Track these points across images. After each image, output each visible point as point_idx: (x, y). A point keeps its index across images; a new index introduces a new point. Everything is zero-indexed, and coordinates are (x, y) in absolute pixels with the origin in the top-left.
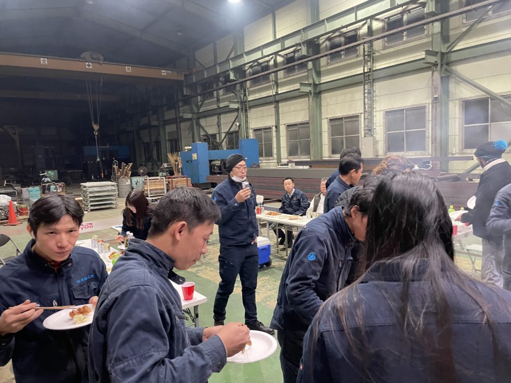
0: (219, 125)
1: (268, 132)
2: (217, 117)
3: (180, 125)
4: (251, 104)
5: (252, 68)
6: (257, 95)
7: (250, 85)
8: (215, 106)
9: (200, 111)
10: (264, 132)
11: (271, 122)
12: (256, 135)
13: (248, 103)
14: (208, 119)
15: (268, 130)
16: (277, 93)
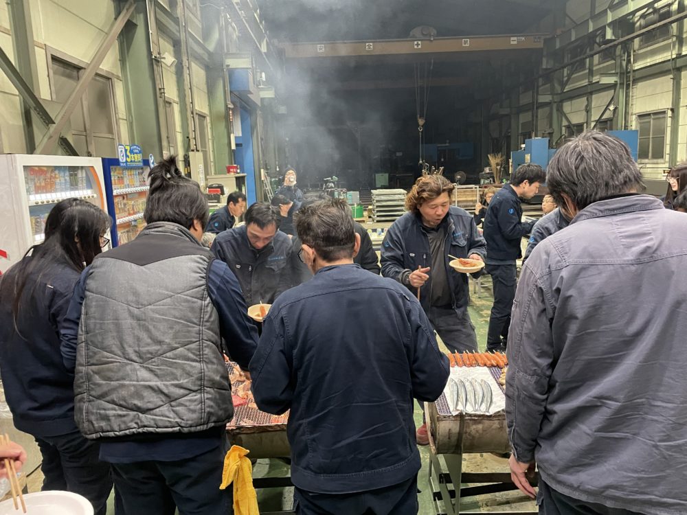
0: (588, 110)
1: (660, 118)
2: (586, 98)
3: (537, 112)
4: (638, 75)
5: (644, 19)
6: (649, 60)
7: (640, 46)
8: (585, 82)
9: (565, 91)
10: (654, 119)
11: (665, 103)
12: (640, 123)
13: (631, 75)
14: (574, 101)
15: (661, 116)
16: (679, 56)
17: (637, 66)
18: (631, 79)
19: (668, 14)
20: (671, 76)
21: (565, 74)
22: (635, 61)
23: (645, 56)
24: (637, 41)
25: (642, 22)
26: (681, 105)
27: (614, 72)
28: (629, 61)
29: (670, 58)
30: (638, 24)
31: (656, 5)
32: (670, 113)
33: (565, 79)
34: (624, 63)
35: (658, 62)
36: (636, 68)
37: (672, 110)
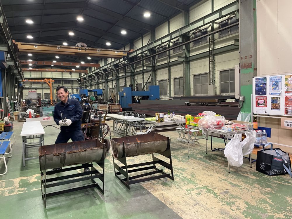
0: (143, 79)
2: (142, 74)
4: (158, 67)
6: (161, 63)
7: (158, 58)
8: (142, 69)
9: (135, 71)
10: (163, 82)
12: (160, 83)
13: (156, 67)
14: (138, 75)
15: (166, 81)
16: (170, 62)
17: (158, 64)
18: (156, 69)
19: (166, 48)
20: (168, 68)
21: (135, 66)
22: (157, 63)
23: (159, 61)
24: (157, 56)
25: (158, 50)
26: (171, 78)
27: (150, 66)
28: (155, 63)
29: (167, 62)
30: (157, 51)
31: (162, 45)
32: (168, 80)
33: (135, 67)
34: (153, 63)
35: (163, 63)
36: (157, 65)
37: (169, 79)
